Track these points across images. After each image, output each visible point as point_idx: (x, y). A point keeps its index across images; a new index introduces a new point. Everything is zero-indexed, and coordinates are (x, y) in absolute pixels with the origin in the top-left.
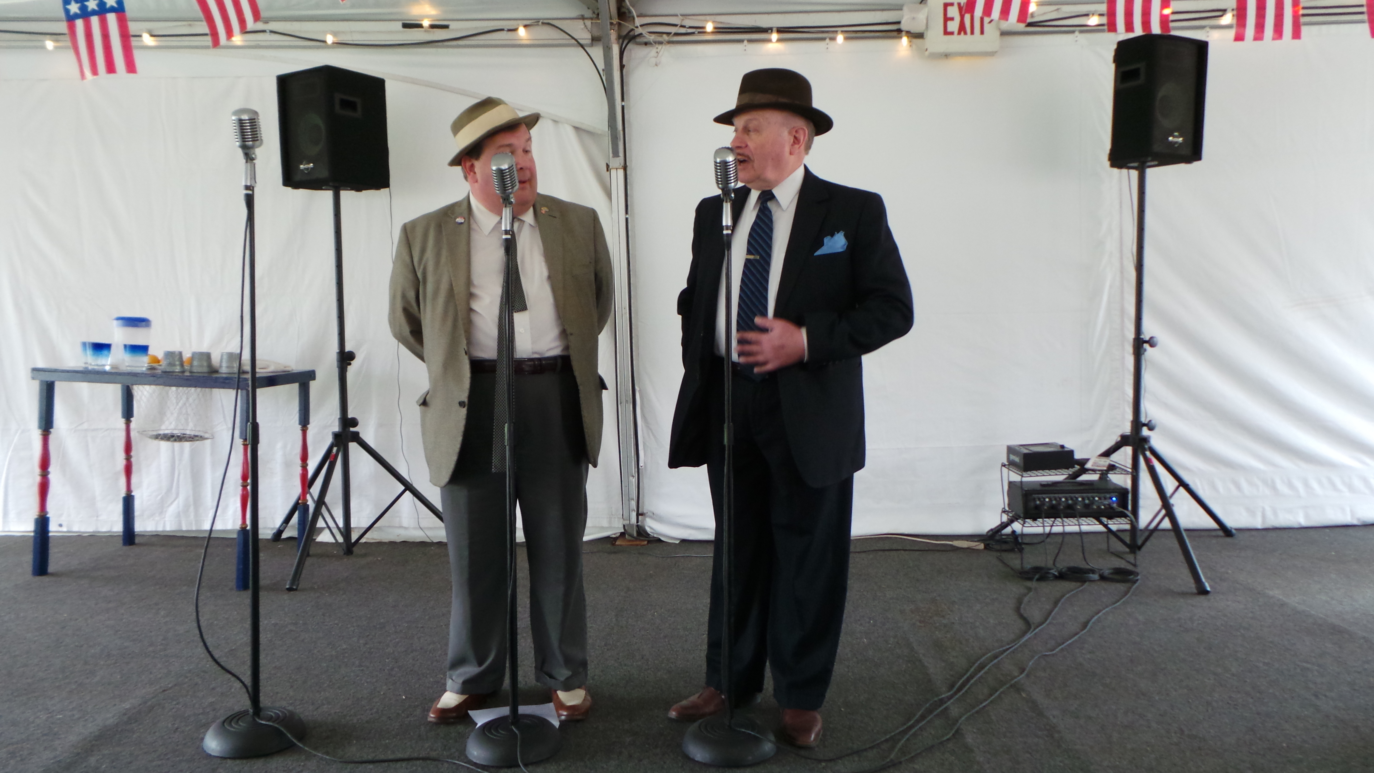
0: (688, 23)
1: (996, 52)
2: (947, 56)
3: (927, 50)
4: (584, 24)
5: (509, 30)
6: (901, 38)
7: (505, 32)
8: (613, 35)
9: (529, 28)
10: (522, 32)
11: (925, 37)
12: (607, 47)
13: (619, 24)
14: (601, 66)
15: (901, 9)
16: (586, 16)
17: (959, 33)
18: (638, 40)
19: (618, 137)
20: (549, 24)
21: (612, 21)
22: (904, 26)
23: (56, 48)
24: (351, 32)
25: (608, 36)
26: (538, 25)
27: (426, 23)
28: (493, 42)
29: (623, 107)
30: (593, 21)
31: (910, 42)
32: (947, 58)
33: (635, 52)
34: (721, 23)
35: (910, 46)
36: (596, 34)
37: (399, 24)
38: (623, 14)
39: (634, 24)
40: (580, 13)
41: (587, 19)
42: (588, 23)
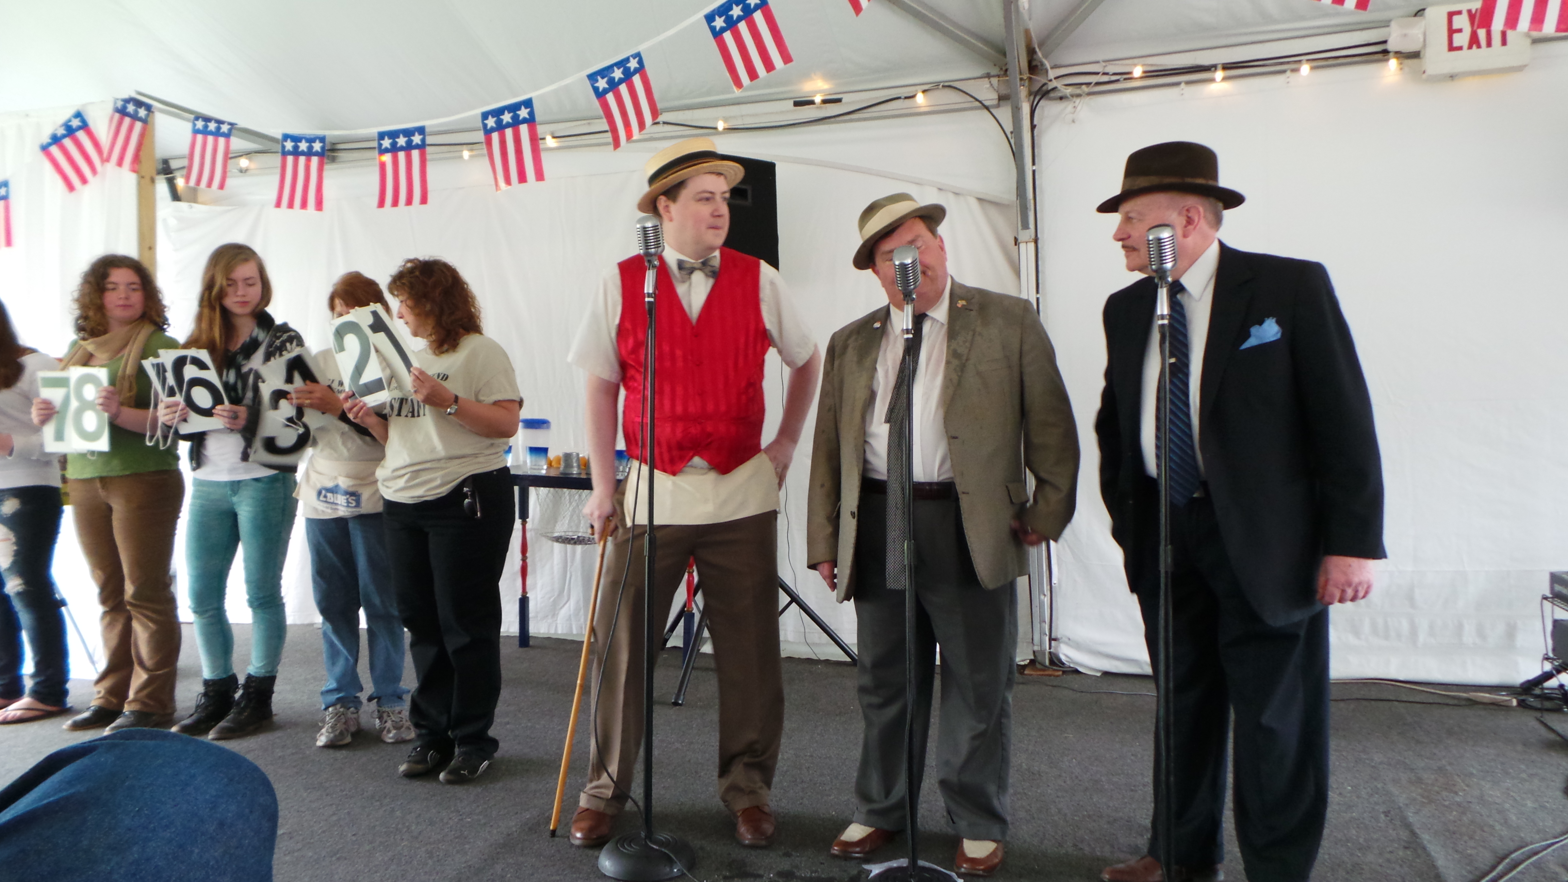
0: (1111, 69)
1: (1525, 66)
2: (1452, 77)
3: (1424, 72)
4: (990, 82)
5: (906, 98)
6: (1387, 60)
7: (902, 100)
8: (1023, 92)
9: (929, 93)
10: (920, 99)
11: (1422, 55)
12: (1017, 107)
13: (1030, 79)
14: (1009, 128)
15: (1388, 26)
16: (992, 73)
17: (1470, 47)
18: (1052, 95)
19: (1028, 206)
20: (950, 86)
21: (1022, 76)
22: (1390, 46)
23: (471, 156)
24: (742, 116)
25: (1017, 94)
26: (938, 88)
27: (818, 99)
28: (890, 113)
29: (1034, 172)
30: (1001, 79)
31: (1401, 64)
32: (1452, 80)
33: (1048, 109)
34: (1152, 65)
35: (1401, 69)
36: (1004, 91)
37: (791, 102)
38: (1034, 67)
39: (1047, 76)
40: (986, 71)
41: (994, 76)
42: (995, 81)
